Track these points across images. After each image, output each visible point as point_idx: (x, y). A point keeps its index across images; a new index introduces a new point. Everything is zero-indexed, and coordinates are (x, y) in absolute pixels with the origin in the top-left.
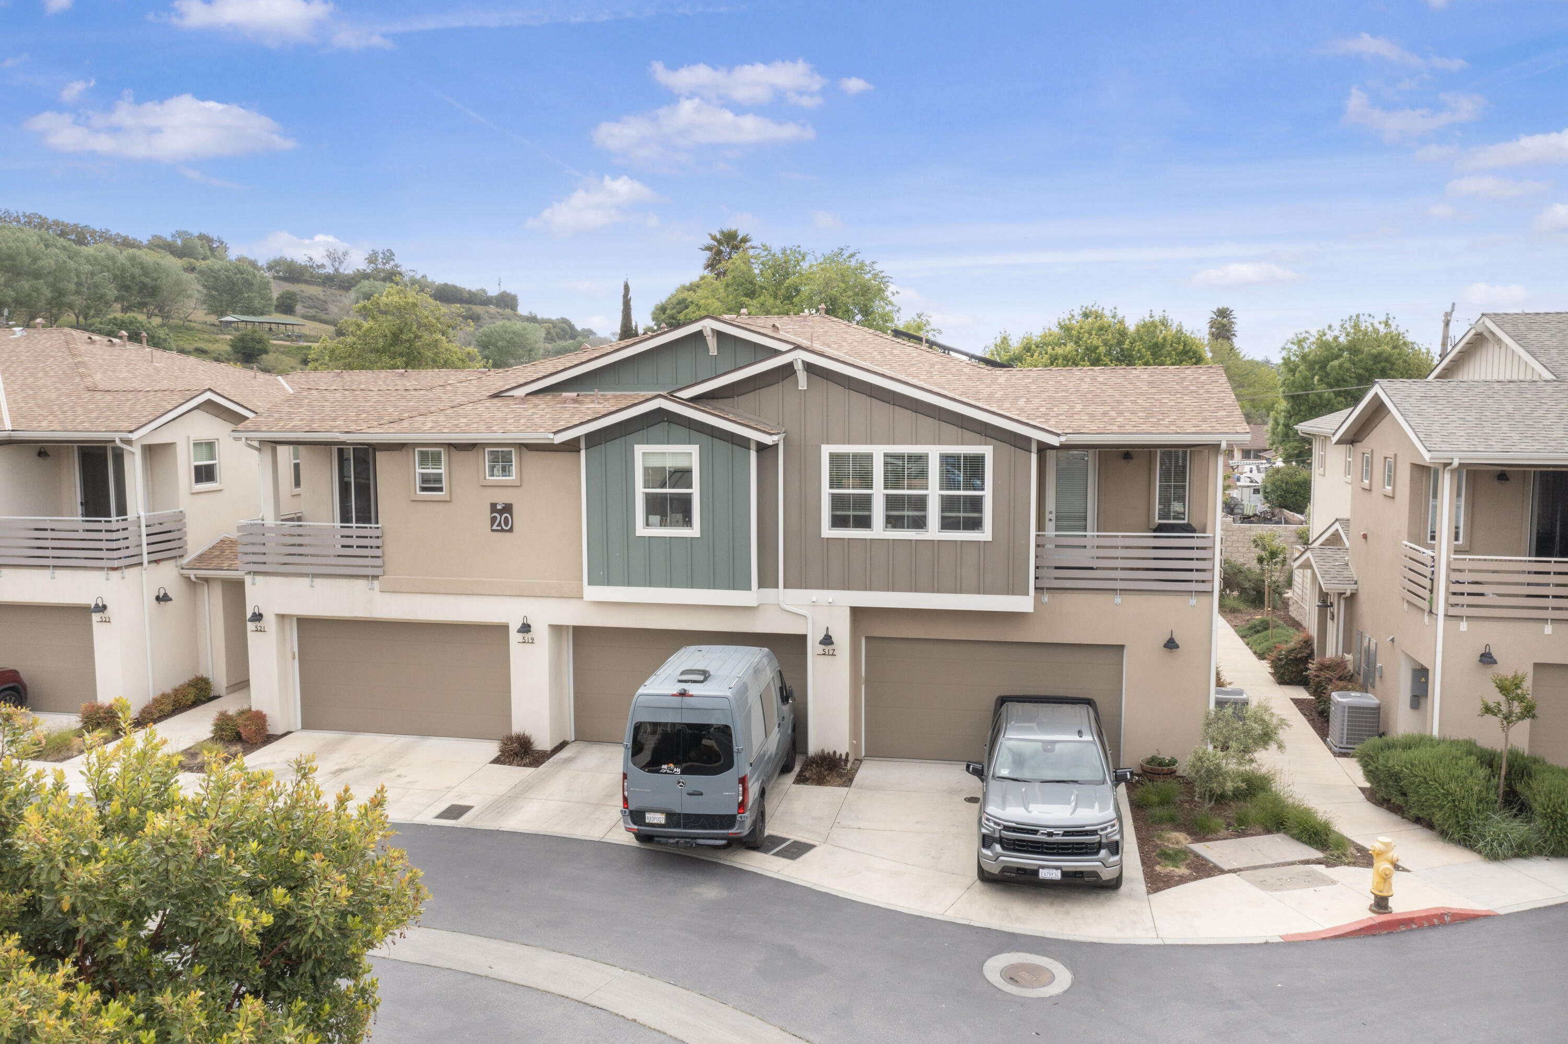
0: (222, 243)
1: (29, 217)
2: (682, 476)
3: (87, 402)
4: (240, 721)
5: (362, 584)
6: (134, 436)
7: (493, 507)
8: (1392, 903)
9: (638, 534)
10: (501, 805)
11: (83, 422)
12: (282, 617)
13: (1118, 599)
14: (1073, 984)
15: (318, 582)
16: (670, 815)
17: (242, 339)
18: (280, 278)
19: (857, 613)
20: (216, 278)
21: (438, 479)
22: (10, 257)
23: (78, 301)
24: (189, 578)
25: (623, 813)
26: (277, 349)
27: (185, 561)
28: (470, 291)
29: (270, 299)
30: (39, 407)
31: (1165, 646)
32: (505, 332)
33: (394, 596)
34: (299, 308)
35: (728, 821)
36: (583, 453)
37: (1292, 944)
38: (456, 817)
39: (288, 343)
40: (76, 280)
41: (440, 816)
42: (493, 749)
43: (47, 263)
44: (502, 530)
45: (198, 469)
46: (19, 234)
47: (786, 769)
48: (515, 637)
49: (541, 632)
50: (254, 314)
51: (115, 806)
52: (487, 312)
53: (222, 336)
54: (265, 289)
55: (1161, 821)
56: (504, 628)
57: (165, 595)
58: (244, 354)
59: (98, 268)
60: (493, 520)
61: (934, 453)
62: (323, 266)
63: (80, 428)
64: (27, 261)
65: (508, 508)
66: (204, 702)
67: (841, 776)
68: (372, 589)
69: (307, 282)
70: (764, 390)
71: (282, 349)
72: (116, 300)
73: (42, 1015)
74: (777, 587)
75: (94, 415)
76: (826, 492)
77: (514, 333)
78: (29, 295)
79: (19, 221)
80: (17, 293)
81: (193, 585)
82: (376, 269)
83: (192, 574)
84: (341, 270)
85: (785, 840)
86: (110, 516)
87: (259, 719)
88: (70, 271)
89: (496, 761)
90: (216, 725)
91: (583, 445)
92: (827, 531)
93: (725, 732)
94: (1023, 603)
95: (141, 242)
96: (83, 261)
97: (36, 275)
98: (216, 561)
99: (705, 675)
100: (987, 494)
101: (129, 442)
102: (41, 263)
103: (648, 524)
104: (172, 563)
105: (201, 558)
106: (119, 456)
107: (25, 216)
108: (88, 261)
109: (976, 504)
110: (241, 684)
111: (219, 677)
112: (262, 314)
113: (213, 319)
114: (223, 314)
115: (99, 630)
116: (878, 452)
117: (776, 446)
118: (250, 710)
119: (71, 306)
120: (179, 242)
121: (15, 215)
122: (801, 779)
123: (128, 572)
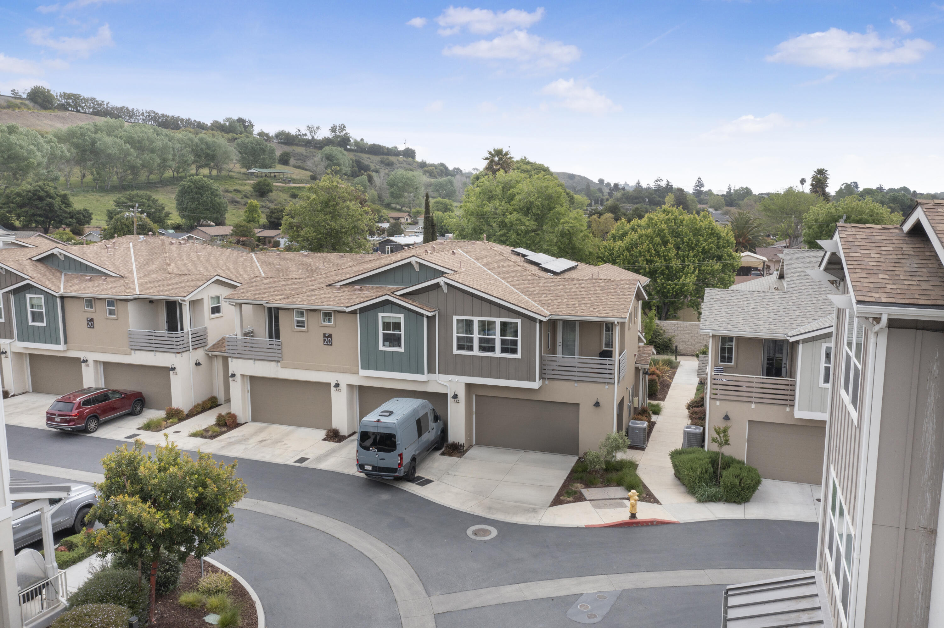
0: (251, 123)
1: (148, 113)
2: (397, 326)
3: (168, 280)
4: (226, 418)
5: (273, 364)
6: (186, 299)
7: (324, 334)
8: (637, 515)
9: (380, 349)
10: (320, 459)
11: (166, 291)
12: (243, 376)
13: (576, 384)
14: (496, 537)
15: (257, 362)
16: (374, 467)
17: (259, 184)
18: (282, 143)
19: (469, 386)
20: (246, 148)
21: (303, 322)
22: (139, 142)
23: (174, 164)
24: (208, 355)
25: (357, 465)
26: (278, 189)
27: (207, 348)
28: (388, 148)
29: (275, 159)
30: (150, 282)
31: (594, 405)
32: (403, 178)
33: (286, 369)
34: (292, 161)
35: (394, 470)
36: (358, 315)
37: (588, 528)
38: (301, 463)
39: (283, 185)
40: (172, 153)
41: (295, 462)
42: (322, 433)
43: (158, 144)
44: (328, 345)
45: (213, 308)
46: (143, 129)
47: (437, 449)
48: (333, 389)
49: (343, 387)
50: (266, 168)
51: (162, 464)
52: (398, 160)
53: (249, 182)
54: (272, 153)
55: (577, 479)
56: (329, 384)
57: (199, 363)
58: (259, 192)
59: (184, 145)
60: (325, 340)
61: (498, 321)
62: (306, 135)
63: (165, 294)
64: (148, 143)
65: (330, 336)
66: (214, 407)
67: (460, 452)
68: (277, 366)
69: (297, 145)
70: (430, 292)
71: (280, 189)
72: (193, 163)
73: (144, 513)
74: (435, 373)
75: (171, 287)
76: (455, 335)
77: (407, 178)
78: (149, 162)
79: (144, 115)
80: (142, 161)
81: (211, 358)
82: (336, 136)
83: (210, 353)
84: (315, 138)
85: (423, 478)
86: (177, 331)
87: (233, 417)
88: (169, 148)
89: (324, 440)
90: (217, 419)
91: (358, 312)
92: (456, 351)
93: (393, 436)
94: (535, 385)
95: (207, 125)
96: (176, 142)
97: (152, 151)
98: (220, 348)
99: (391, 413)
100: (519, 338)
101: (184, 301)
102: (154, 144)
103: (384, 346)
104: (202, 349)
105: (214, 346)
106: (181, 305)
107: (146, 112)
108: (179, 142)
109: (515, 343)
110: (228, 400)
111: (221, 397)
112: (270, 167)
113: (244, 170)
114: (249, 168)
115: (172, 377)
116: (476, 320)
117: (434, 316)
118: (230, 413)
119: (170, 167)
120: (227, 124)
121: (141, 112)
122: (443, 454)
123: (184, 354)
